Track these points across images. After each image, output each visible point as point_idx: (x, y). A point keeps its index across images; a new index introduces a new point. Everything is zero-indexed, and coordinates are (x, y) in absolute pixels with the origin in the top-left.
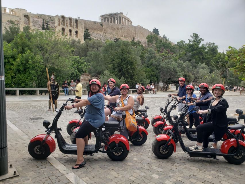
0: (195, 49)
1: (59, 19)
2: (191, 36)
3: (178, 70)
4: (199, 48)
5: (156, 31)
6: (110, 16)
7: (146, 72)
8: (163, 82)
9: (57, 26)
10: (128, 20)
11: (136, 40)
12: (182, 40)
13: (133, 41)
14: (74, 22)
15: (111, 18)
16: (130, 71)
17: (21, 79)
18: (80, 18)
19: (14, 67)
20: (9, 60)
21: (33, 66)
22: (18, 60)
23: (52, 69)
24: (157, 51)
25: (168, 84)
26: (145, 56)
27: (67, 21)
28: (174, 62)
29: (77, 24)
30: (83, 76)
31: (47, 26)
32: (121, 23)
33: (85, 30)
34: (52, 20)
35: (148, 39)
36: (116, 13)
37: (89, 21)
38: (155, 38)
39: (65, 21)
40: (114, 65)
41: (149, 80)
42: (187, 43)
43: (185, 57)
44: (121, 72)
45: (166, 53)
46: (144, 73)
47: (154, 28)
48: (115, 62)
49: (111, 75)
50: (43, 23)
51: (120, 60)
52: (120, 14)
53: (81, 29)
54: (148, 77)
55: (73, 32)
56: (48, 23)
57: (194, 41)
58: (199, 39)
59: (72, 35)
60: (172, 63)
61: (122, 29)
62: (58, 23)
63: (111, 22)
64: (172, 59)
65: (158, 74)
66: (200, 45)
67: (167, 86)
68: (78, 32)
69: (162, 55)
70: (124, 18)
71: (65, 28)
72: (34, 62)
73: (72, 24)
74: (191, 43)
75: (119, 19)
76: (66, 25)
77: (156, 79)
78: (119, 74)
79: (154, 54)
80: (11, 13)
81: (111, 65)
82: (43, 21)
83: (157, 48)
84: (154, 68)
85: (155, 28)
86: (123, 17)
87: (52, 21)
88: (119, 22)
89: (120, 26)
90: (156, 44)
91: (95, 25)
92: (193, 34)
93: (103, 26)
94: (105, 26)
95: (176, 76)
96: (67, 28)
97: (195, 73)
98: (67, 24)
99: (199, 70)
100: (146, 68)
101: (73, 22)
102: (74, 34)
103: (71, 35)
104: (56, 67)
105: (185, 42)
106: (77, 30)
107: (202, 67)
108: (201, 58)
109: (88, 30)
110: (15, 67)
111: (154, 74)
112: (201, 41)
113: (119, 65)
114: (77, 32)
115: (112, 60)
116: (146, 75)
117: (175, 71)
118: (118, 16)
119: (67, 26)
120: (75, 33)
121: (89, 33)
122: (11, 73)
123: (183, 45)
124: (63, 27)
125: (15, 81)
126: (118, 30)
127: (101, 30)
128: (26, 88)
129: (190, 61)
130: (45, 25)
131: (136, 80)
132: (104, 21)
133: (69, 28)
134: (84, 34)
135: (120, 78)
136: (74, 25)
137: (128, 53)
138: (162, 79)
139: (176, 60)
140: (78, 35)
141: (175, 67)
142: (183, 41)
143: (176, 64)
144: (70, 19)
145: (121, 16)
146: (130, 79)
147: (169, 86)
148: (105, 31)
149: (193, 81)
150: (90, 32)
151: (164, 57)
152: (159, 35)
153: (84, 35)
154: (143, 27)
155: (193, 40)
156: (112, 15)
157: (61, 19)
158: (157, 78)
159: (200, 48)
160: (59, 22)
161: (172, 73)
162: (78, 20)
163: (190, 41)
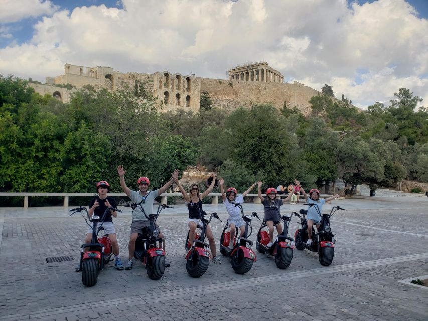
0: (405, 116)
1: (160, 78)
2: (395, 94)
3: (373, 156)
4: (415, 115)
5: (328, 90)
6: (245, 69)
7: (308, 160)
8: (344, 180)
9: (157, 89)
10: (277, 74)
11: (290, 107)
12: (378, 103)
13: (285, 108)
14: (184, 82)
15: (247, 73)
16: (275, 159)
17: (72, 177)
18: (196, 76)
19: (61, 155)
20: (53, 144)
21: (93, 152)
22: (67, 142)
23: (129, 158)
24: (330, 124)
25: (354, 183)
26: (306, 133)
27: (172, 80)
28: (363, 142)
29: (189, 84)
30: (194, 170)
31: (141, 91)
32: (265, 80)
33: (202, 94)
34: (151, 81)
35: (313, 104)
36: (255, 64)
37: (211, 80)
38: (326, 101)
39: (170, 80)
40: (244, 150)
41: (316, 176)
42: (388, 107)
43: (387, 133)
44: (258, 162)
45: (347, 126)
46: (304, 162)
47: (324, 86)
48: (246, 142)
49: (239, 167)
50: (136, 85)
51: (256, 140)
52: (262, 64)
53: (197, 93)
54: (314, 171)
55: (183, 98)
56: (144, 86)
57: (402, 103)
58: (412, 98)
59: (181, 103)
60: (361, 143)
61: (265, 89)
62: (159, 84)
63: (247, 79)
64: (359, 136)
65: (333, 165)
66: (416, 110)
67: (353, 187)
68: (191, 98)
69: (340, 129)
70: (269, 71)
71: (169, 93)
72: (93, 145)
73: (181, 85)
74: (397, 107)
75: (260, 72)
76: (170, 87)
77: (329, 175)
78: (254, 165)
79: (323, 127)
80: (90, 75)
81: (240, 149)
82: (136, 83)
83: (330, 118)
84: (324, 153)
85: (326, 85)
86: (267, 69)
87: (150, 83)
88: (260, 78)
89: (263, 85)
90: (327, 111)
91: (220, 85)
92: (400, 89)
93: (234, 87)
94: (236, 86)
95: (370, 169)
96: (172, 93)
97: (408, 162)
98: (172, 85)
99: (416, 156)
100: (308, 154)
101: (182, 82)
102: (183, 102)
103: (179, 103)
104: (136, 155)
105: (385, 107)
106: (188, 94)
107: (423, 150)
108: (419, 133)
109: (207, 94)
110: (63, 155)
111: (325, 165)
112: (417, 103)
113: (254, 148)
114: (188, 98)
115: (240, 140)
116: (308, 166)
117: (366, 158)
118: (259, 69)
119: (173, 89)
120: (185, 100)
121: (211, 99)
122: (57, 166)
123: (382, 112)
124: (167, 90)
125: (63, 179)
126: (260, 91)
127: (229, 93)
128: (82, 192)
129: (396, 140)
130: (139, 89)
131: (288, 176)
132: (235, 78)
133: (176, 92)
134: (201, 100)
135: (256, 173)
136: (184, 87)
137: (271, 126)
138: (342, 174)
139: (367, 138)
140: (191, 103)
141: (366, 151)
142: (380, 104)
143: (367, 145)
144: (178, 77)
145: (265, 67)
146: (275, 175)
147: (356, 188)
148: (237, 94)
149: (405, 177)
150: (211, 97)
151: (343, 134)
152: (333, 96)
153: (200, 103)
154: (303, 85)
155: (399, 100)
156: (248, 67)
157: (163, 78)
158: (332, 172)
159: (417, 115)
160: (161, 82)
161: (361, 162)
162: (191, 78)
163: (394, 103)
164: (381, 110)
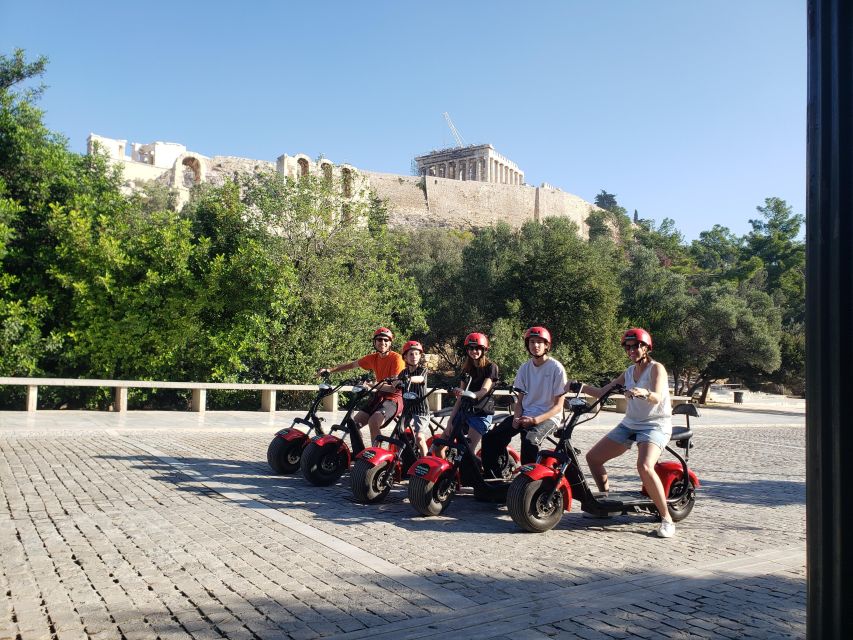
1: (290, 168)
2: (759, 208)
5: (607, 202)
6: (448, 157)
10: (511, 168)
12: (718, 226)
14: (337, 178)
15: (452, 165)
29: (346, 182)
33: (372, 203)
36: (468, 148)
37: (382, 177)
47: (600, 193)
52: (481, 148)
57: (772, 225)
58: (791, 217)
61: (489, 197)
63: (453, 177)
70: (496, 161)
73: (333, 182)
74: (762, 234)
75: (478, 164)
80: (139, 159)
85: (605, 192)
86: (491, 158)
88: (478, 174)
91: (401, 188)
92: (767, 199)
93: (428, 191)
94: (432, 190)
101: (333, 176)
105: (733, 233)
106: (346, 201)
118: (475, 157)
121: (386, 213)
126: (477, 200)
127: (418, 205)
136: (337, 187)
142: (723, 230)
144: (325, 166)
145: (486, 154)
148: (433, 205)
155: (766, 221)
156: (454, 152)
157: (296, 168)
162: (351, 170)
163: (756, 226)
164: (724, 239)
